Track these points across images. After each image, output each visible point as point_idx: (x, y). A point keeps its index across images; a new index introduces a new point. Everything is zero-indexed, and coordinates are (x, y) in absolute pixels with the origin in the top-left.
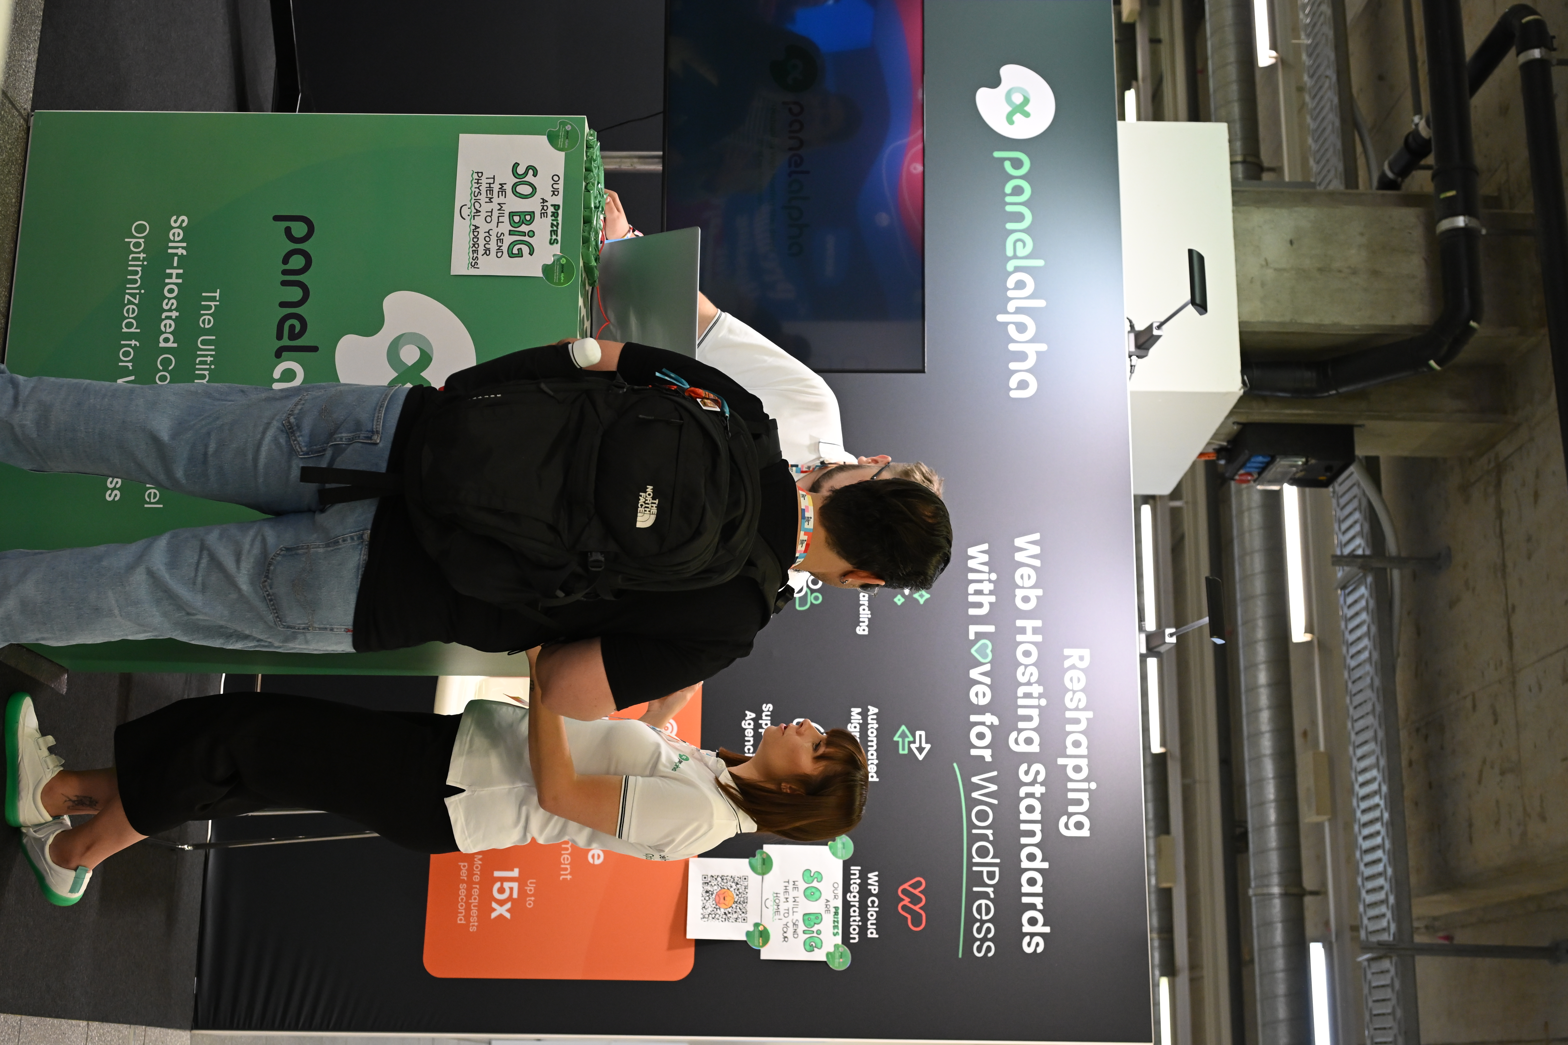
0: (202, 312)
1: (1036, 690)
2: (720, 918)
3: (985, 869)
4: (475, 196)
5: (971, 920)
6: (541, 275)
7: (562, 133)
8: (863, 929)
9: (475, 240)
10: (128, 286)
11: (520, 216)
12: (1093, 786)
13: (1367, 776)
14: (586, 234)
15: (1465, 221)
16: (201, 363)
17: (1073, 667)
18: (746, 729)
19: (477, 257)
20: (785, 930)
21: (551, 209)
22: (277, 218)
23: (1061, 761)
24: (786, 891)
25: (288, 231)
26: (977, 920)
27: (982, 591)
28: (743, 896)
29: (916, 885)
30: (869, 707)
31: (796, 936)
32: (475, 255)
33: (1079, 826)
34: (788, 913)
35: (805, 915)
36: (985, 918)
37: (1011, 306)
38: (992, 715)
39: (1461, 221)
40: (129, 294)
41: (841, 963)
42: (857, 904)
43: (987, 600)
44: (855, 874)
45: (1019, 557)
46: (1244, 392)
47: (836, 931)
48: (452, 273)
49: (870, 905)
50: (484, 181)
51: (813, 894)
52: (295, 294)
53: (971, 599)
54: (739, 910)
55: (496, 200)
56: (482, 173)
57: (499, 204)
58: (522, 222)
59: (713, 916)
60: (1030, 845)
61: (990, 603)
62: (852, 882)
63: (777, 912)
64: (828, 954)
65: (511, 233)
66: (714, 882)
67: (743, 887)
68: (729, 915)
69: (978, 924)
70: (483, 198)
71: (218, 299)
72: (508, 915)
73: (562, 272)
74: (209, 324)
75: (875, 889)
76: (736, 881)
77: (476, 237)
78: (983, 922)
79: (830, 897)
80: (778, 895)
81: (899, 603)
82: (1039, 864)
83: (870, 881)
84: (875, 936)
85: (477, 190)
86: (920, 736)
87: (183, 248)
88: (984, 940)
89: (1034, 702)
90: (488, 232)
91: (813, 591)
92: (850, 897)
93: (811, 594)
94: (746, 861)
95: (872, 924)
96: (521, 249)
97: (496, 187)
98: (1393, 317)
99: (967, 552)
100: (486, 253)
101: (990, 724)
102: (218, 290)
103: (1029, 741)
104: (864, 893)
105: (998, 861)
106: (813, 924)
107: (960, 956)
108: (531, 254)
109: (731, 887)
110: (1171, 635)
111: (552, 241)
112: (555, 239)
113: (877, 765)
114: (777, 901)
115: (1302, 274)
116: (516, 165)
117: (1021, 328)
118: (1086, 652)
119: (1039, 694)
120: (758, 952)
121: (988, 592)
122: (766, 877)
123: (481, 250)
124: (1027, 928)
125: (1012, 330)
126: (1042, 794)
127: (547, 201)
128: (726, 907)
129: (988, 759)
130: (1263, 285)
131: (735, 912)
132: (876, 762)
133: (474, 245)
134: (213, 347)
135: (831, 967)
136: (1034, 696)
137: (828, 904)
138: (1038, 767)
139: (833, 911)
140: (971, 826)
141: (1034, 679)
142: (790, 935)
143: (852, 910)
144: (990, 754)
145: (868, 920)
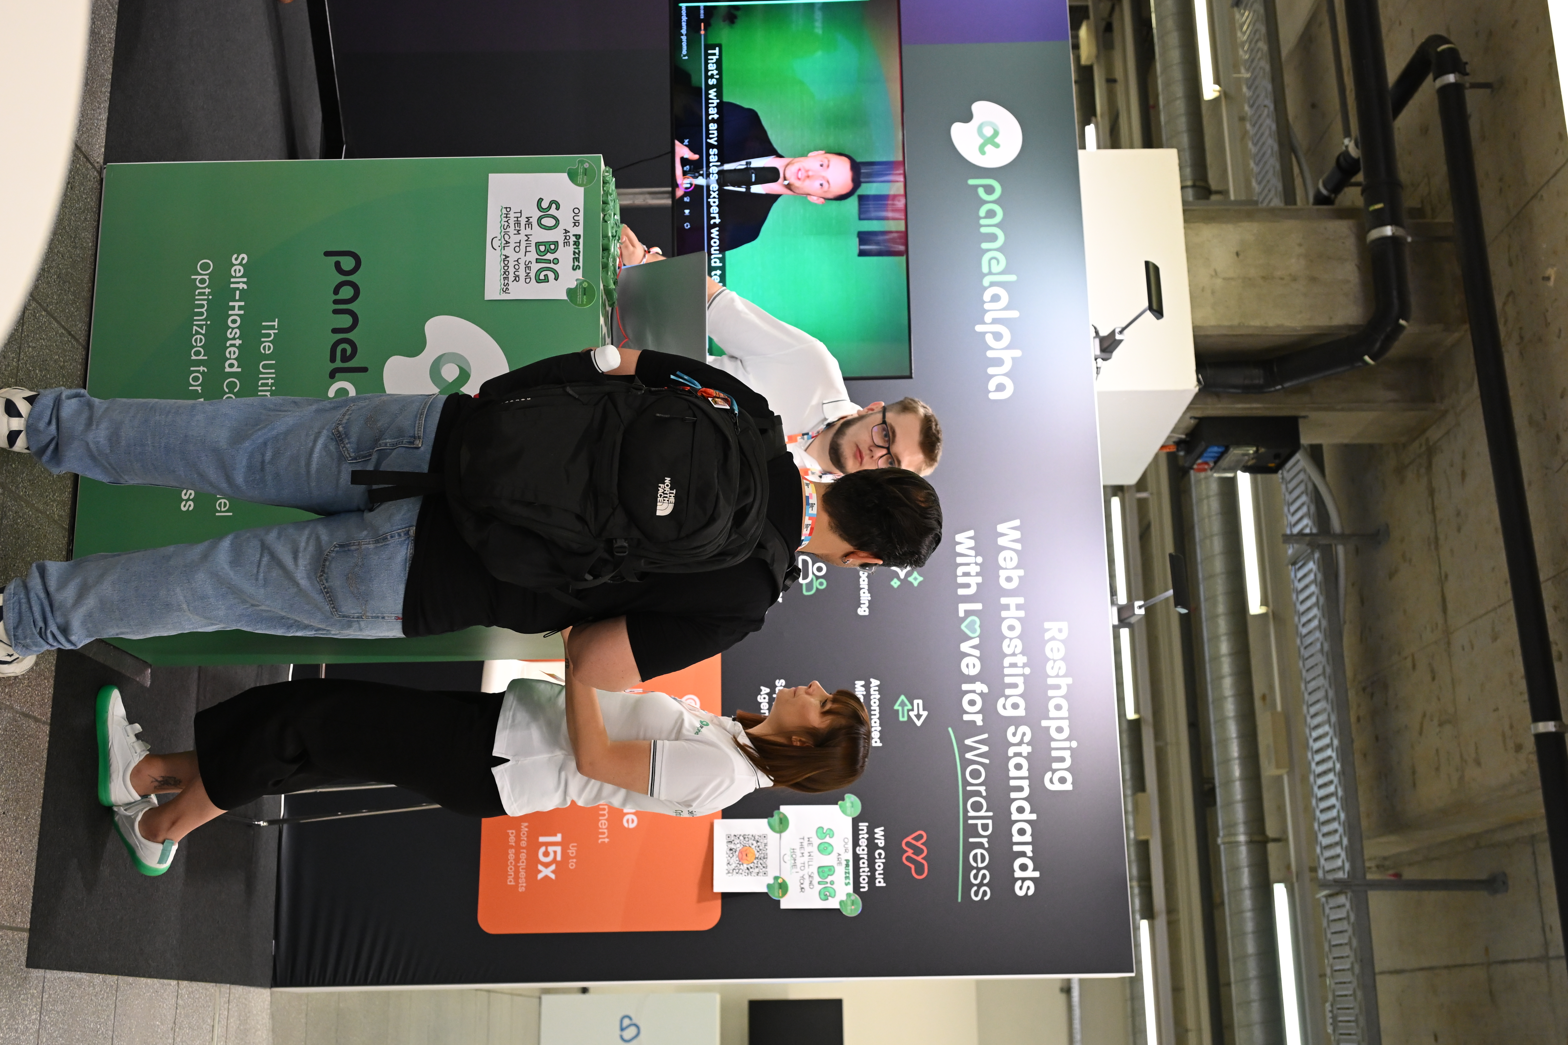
0: (262, 340)
1: (1021, 660)
2: (743, 873)
3: (979, 822)
4: (505, 228)
5: (968, 868)
6: (566, 298)
7: (581, 171)
8: (872, 879)
9: (506, 268)
10: (195, 318)
11: (545, 245)
12: (1074, 744)
13: (1320, 731)
14: (605, 260)
15: (1392, 230)
16: (264, 385)
17: (1053, 639)
18: (761, 703)
19: (507, 283)
20: (802, 881)
21: (573, 239)
22: (327, 254)
23: (1044, 723)
24: (802, 847)
25: (338, 265)
26: (973, 868)
27: (970, 573)
28: (763, 852)
29: (918, 838)
30: (872, 680)
31: (811, 887)
32: (506, 282)
33: (1062, 780)
34: (804, 867)
35: (819, 867)
36: (980, 865)
37: (988, 318)
38: (981, 683)
39: (1388, 231)
40: (197, 325)
41: (853, 909)
42: (866, 857)
43: (974, 581)
44: (863, 830)
45: (1001, 541)
46: (1200, 390)
47: (847, 881)
48: (486, 298)
49: (877, 856)
50: (512, 215)
51: (826, 849)
52: (345, 321)
53: (960, 580)
54: (760, 865)
55: (523, 232)
56: (510, 208)
57: (526, 235)
58: (547, 251)
59: (736, 871)
60: (1019, 799)
61: (977, 584)
62: (860, 837)
63: (794, 865)
64: (841, 902)
65: (537, 261)
66: (737, 841)
67: (763, 845)
68: (751, 870)
69: (974, 871)
70: (512, 230)
71: (276, 327)
72: (553, 876)
73: (585, 294)
74: (269, 350)
75: (881, 843)
76: (756, 839)
77: (506, 265)
78: (979, 869)
79: (842, 851)
80: (795, 851)
81: (896, 586)
82: (1028, 815)
83: (876, 836)
84: (883, 884)
85: (506, 224)
86: (918, 704)
87: (244, 283)
88: (981, 885)
89: (1019, 671)
90: (517, 261)
91: (818, 577)
92: (859, 850)
93: (817, 580)
94: (765, 821)
95: (879, 874)
96: (547, 275)
97: (523, 221)
98: (1331, 318)
99: (954, 538)
100: (515, 279)
101: (980, 692)
102: (277, 320)
103: (1015, 706)
104: (872, 846)
105: (991, 814)
106: (826, 875)
107: (959, 900)
108: (556, 279)
109: (752, 844)
110: (1140, 607)
111: (575, 267)
112: (577, 266)
113: (880, 732)
114: (794, 856)
115: (1248, 282)
116: (540, 200)
117: (998, 336)
118: (1064, 625)
119: (1024, 664)
120: (778, 902)
121: (975, 574)
122: (783, 834)
123: (511, 277)
124: (1018, 874)
125: (989, 339)
126: (1028, 753)
127: (569, 232)
128: (748, 862)
129: (980, 723)
130: (1213, 293)
131: (757, 867)
132: (880, 728)
133: (505, 273)
134: (273, 371)
135: (844, 913)
136: (1019, 665)
137: (839, 857)
138: (1024, 729)
139: (844, 863)
140: (966, 783)
141: (1018, 651)
142: (806, 886)
143: (861, 862)
144: (981, 719)
145: (876, 870)
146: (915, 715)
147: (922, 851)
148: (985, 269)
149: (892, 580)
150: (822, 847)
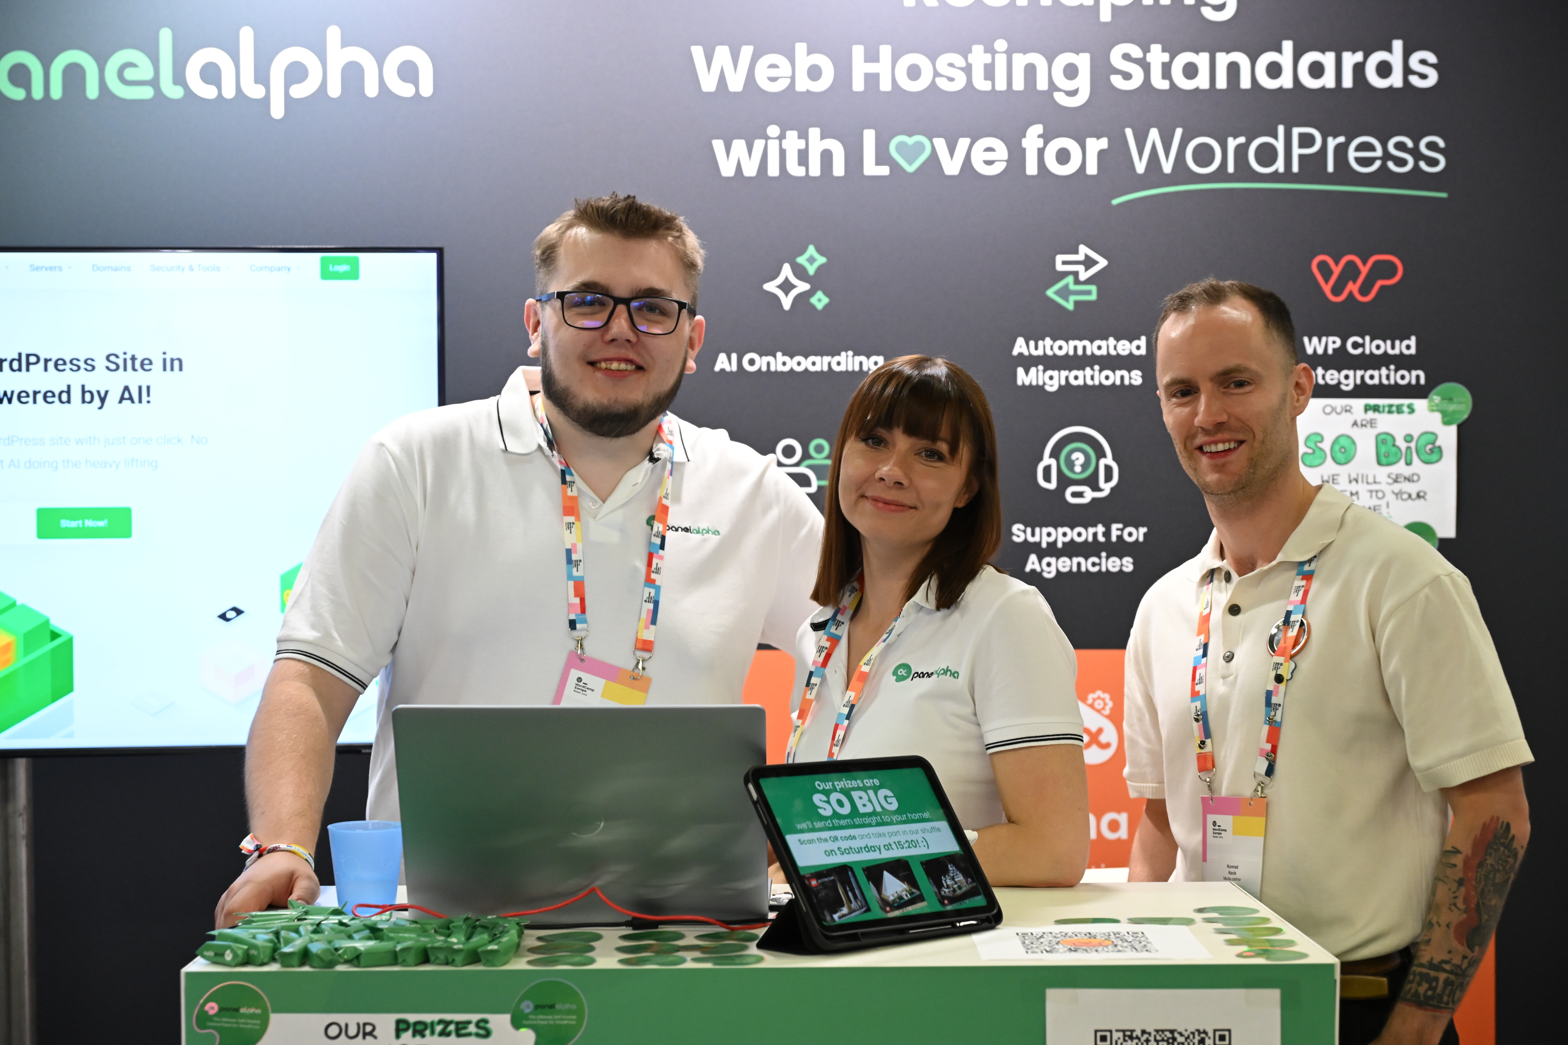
1: (978, 57)
3: (1296, 151)
5: (1383, 177)
7: (228, 1022)
8: (1402, 362)
18: (1058, 571)
20: (1405, 496)
23: (1104, 15)
26: (1384, 166)
29: (1324, 270)
30: (1015, 352)
31: (1415, 478)
34: (1377, 492)
35: (1379, 463)
36: (1379, 153)
37: (255, 92)
38: (1025, 136)
41: (1459, 400)
42: (1359, 373)
43: (817, 143)
45: (736, 84)
47: (1405, 409)
49: (1359, 351)
51: (1344, 450)
53: (815, 170)
60: (1253, 72)
61: (823, 137)
64: (1446, 423)
69: (1391, 165)
75: (1333, 343)
78: (1387, 156)
79: (1348, 418)
82: (1285, 57)
83: (1320, 351)
84: (1413, 341)
88: (1417, 155)
89: (1001, 62)
91: (806, 456)
92: (1348, 386)
93: (810, 457)
95: (1393, 347)
99: (726, 178)
101: (1041, 141)
103: (1071, 72)
104: (1339, 360)
105: (1281, 129)
106: (1394, 449)
107: (1444, 195)
112: (477, 1027)
117: (296, 73)
119: (986, 51)
121: (803, 142)
124: (1396, 80)
125: (299, 91)
126: (1164, 50)
129: (1103, 143)
132: (1112, 341)
135: (1465, 416)
136: (989, 61)
137: (1359, 423)
138: (1116, 57)
139: (1371, 415)
140: (1221, 174)
141: (960, 61)
142: (1412, 488)
143: (1369, 381)
144: (1094, 139)
145: (1385, 353)
146: (1087, 269)
147: (1351, 264)
148: (147, 93)
149: (813, 307)
150: (1340, 457)
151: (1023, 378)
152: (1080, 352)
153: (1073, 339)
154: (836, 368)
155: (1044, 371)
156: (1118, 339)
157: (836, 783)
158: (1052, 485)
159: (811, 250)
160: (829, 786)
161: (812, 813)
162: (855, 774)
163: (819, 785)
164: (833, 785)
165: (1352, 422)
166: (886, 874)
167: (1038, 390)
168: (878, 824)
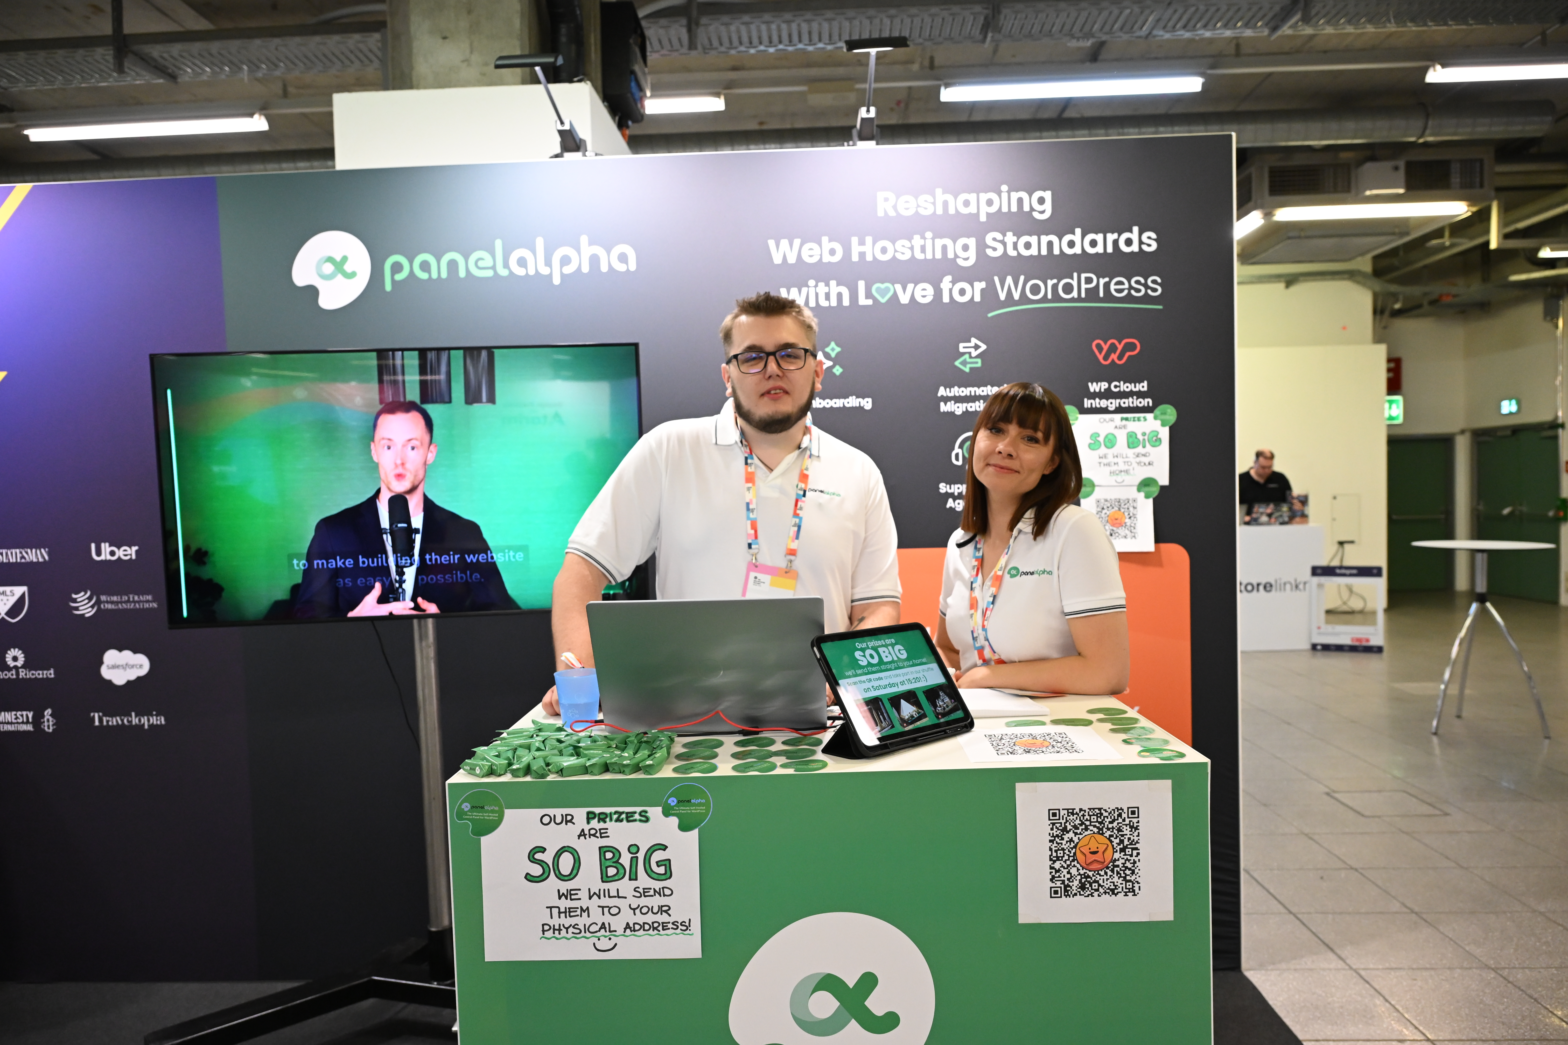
1: (917, 241)
2: (1134, 522)
3: (1084, 286)
4: (579, 932)
5: (1129, 298)
6: (696, 831)
7: (477, 815)
8: (1140, 395)
9: (647, 927)
11: (607, 868)
12: (1004, 188)
17: (895, 207)
19: (673, 924)
20: (1142, 464)
21: (594, 823)
24: (1108, 464)
26: (1129, 293)
27: (826, 293)
28: (1113, 503)
29: (1100, 348)
30: (939, 395)
31: (1148, 455)
32: (670, 926)
33: (1041, 201)
34: (1128, 462)
35: (1129, 447)
36: (1127, 286)
37: (544, 271)
38: (942, 282)
41: (1170, 413)
42: (1118, 401)
43: (835, 288)
44: (1091, 404)
45: (792, 259)
47: (1142, 419)
48: (700, 956)
49: (1117, 390)
50: (556, 922)
51: (1110, 441)
53: (834, 303)
54: (1126, 506)
55: (585, 903)
56: (543, 925)
57: (590, 898)
58: (617, 863)
59: (1132, 529)
60: (1060, 245)
61: (838, 285)
62: (1098, 406)
63: (1127, 472)
64: (1163, 425)
65: (634, 878)
67: (1106, 503)
68: (1131, 514)
69: (1133, 292)
70: (582, 921)
75: (1104, 385)
76: (1101, 510)
77: (642, 927)
78: (1131, 288)
80: (1112, 471)
81: (841, 370)
82: (1077, 237)
83: (1097, 390)
84: (1145, 384)
88: (1146, 286)
89: (929, 243)
90: (634, 910)
92: (1112, 408)
95: (1135, 387)
96: (657, 863)
97: (564, 904)
100: (666, 911)
101: (951, 285)
103: (966, 248)
104: (1107, 394)
105: (1075, 275)
106: (1136, 440)
107: (1161, 307)
108: (664, 848)
109: (1106, 514)
110: (868, 111)
111: (643, 819)
112: (640, 814)
114: (1117, 472)
115: (474, 29)
116: (529, 877)
117: (565, 261)
118: (881, 196)
119: (921, 238)
120: (1162, 488)
121: (827, 288)
122: (1096, 483)
123: (663, 918)
124: (1135, 248)
125: (567, 270)
126: (1014, 235)
127: (583, 830)
128: (1124, 518)
129: (983, 285)
130: (487, 64)
132: (989, 387)
133: (654, 929)
135: (1173, 422)
136: (923, 244)
137: (1118, 427)
138: (989, 239)
139: (1124, 422)
140: (1044, 299)
141: (907, 243)
142: (1146, 460)
143: (1123, 405)
144: (978, 283)
145: (1131, 390)
146: (976, 350)
147: (1113, 345)
148: (490, 273)
149: (834, 374)
150: (1109, 444)
151: (944, 408)
152: (973, 394)
153: (969, 387)
154: (847, 405)
155: (955, 404)
156: (992, 386)
157: (868, 643)
158: (960, 463)
159: (833, 344)
160: (864, 645)
161: (855, 664)
162: (879, 636)
163: (858, 645)
164: (867, 645)
165: (1114, 426)
166: (902, 700)
167: (952, 414)
168: (896, 669)
